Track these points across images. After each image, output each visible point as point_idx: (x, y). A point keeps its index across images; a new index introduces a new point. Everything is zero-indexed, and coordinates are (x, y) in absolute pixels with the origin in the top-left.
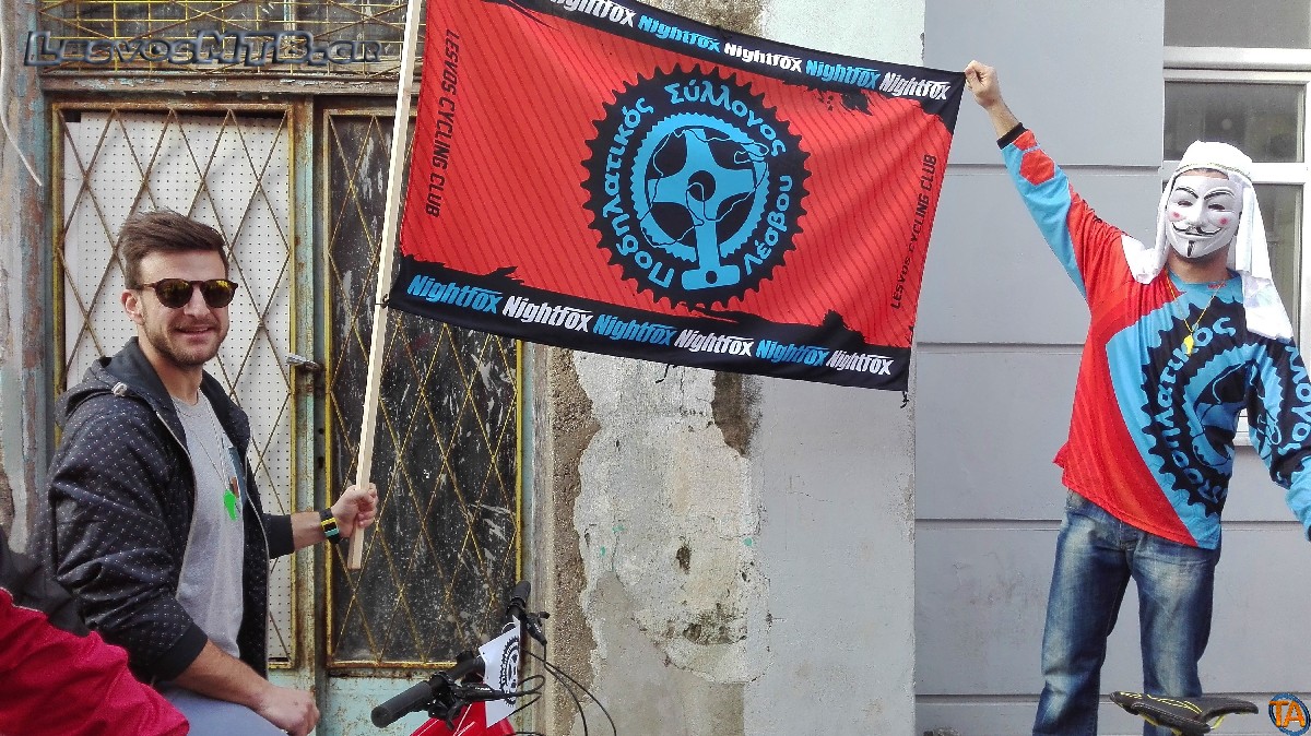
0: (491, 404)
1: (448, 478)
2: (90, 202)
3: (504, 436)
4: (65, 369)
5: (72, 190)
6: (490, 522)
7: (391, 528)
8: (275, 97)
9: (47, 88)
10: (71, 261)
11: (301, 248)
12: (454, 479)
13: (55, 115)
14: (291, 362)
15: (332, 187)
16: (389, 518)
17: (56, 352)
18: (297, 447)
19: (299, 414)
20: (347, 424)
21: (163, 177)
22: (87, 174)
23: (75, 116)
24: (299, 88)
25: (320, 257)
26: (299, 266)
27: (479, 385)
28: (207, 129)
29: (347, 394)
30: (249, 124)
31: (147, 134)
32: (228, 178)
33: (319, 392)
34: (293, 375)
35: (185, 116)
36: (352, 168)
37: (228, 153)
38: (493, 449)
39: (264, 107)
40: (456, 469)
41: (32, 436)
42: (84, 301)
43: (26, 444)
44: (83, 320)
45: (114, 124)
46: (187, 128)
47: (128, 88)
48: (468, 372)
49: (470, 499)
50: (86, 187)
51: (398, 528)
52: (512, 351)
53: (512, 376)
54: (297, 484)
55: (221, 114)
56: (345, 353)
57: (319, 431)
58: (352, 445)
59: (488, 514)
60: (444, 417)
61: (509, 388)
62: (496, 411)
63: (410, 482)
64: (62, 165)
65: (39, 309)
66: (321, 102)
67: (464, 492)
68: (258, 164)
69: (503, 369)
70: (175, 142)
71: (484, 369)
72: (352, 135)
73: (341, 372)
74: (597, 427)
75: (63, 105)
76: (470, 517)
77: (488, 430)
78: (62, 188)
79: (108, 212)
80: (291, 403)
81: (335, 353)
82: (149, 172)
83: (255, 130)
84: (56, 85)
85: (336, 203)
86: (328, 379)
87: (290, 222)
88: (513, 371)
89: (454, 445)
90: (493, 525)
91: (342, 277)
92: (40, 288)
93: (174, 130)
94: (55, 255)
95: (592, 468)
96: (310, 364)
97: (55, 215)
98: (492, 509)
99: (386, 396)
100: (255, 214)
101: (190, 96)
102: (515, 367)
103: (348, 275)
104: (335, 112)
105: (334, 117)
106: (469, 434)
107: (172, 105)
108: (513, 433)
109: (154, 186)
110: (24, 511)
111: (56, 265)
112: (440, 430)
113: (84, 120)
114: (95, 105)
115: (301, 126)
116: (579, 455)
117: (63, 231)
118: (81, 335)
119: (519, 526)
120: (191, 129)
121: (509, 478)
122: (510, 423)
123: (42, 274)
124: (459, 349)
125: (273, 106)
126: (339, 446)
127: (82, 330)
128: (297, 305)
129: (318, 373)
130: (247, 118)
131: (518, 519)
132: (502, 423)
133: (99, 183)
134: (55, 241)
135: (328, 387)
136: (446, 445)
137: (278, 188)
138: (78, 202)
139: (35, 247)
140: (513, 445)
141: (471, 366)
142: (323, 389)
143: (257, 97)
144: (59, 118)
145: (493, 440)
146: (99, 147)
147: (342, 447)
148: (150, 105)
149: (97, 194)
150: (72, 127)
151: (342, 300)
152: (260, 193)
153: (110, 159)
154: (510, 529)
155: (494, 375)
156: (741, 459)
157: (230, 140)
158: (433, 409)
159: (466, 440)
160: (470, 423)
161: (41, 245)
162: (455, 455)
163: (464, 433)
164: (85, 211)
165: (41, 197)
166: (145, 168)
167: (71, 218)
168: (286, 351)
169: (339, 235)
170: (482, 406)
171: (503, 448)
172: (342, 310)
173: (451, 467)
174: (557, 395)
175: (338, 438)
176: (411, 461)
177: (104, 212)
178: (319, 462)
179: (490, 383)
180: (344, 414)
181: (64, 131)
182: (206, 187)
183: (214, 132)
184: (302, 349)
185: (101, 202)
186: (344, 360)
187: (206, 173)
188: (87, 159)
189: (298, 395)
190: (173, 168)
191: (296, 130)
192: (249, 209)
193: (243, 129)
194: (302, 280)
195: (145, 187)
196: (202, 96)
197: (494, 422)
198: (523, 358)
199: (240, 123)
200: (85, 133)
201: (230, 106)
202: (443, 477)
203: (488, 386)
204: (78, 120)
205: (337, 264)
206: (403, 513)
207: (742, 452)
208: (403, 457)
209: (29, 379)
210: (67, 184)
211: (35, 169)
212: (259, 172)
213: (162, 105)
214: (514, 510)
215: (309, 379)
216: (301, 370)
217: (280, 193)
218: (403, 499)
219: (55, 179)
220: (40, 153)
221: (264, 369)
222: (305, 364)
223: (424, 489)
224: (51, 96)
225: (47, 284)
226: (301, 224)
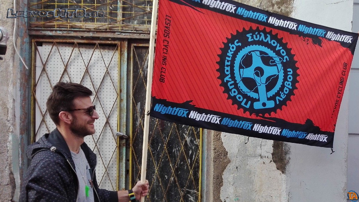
0: (190, 152)
1: (174, 179)
2: (45, 75)
3: (195, 164)
4: (35, 135)
5: (39, 71)
6: (189, 195)
7: (153, 196)
8: (114, 39)
9: (30, 34)
10: (38, 96)
11: (122, 94)
12: (176, 179)
13: (33, 44)
14: (117, 135)
15: (134, 72)
16: (152, 193)
17: (32, 129)
18: (119, 166)
19: (120, 154)
20: (138, 158)
21: (72, 67)
22: (44, 65)
23: (41, 44)
24: (123, 36)
25: (129, 97)
26: (121, 100)
27: (186, 144)
28: (87, 50)
29: (138, 147)
30: (104, 49)
31: (67, 51)
32: (96, 68)
33: (128, 146)
34: (118, 139)
35: (80, 45)
36: (141, 65)
37: (96, 58)
38: (191, 169)
39: (110, 42)
40: (177, 175)
41: (23, 160)
42: (42, 110)
43: (20, 162)
44: (42, 118)
45: (55, 47)
46: (81, 49)
47: (60, 35)
48: (182, 140)
49: (182, 186)
50: (44, 70)
51: (155, 196)
52: (198, 133)
53: (199, 142)
54: (119, 180)
55: (94, 45)
56: (137, 132)
57: (127, 160)
58: (139, 166)
59: (189, 192)
60: (173, 156)
61: (197, 147)
62: (192, 154)
63: (160, 180)
64: (35, 62)
65: (26, 113)
66: (130, 41)
67: (180, 184)
68: (107, 63)
69: (195, 139)
70: (77, 54)
71: (188, 139)
72: (141, 53)
73: (136, 139)
74: (229, 161)
75: (36, 40)
76: (182, 194)
77: (189, 162)
78: (35, 70)
79: (51, 79)
80: (117, 150)
81: (134, 132)
82: (67, 65)
83: (106, 51)
84: (34, 33)
85: (135, 78)
86: (131, 142)
87: (118, 84)
88: (199, 140)
89: (176, 167)
90: (191, 197)
91: (137, 104)
92: (26, 106)
93: (76, 50)
94: (32, 94)
95: (228, 176)
96: (125, 136)
97: (32, 79)
98: (190, 190)
99: (152, 148)
100: (105, 81)
101: (82, 38)
102: (199, 139)
103: (139, 104)
104: (135, 45)
105: (135, 47)
106: (182, 163)
107: (76, 41)
108: (198, 163)
109: (69, 70)
110: (19, 186)
111: (32, 98)
112: (171, 161)
113: (44, 46)
114: (47, 40)
115: (123, 50)
116: (223, 171)
117: (35, 85)
118: (41, 123)
119: (200, 197)
120: (83, 50)
121: (197, 180)
122: (197, 159)
123: (27, 101)
124: (179, 132)
125: (113, 42)
126: (135, 166)
127: (42, 122)
128: (120, 114)
129: (128, 139)
130: (103, 46)
131: (200, 195)
132: (195, 158)
133: (49, 69)
134: (32, 89)
135: (131, 144)
136: (174, 167)
137: (114, 72)
138: (41, 75)
139: (25, 91)
140: (198, 167)
141: (183, 138)
142: (129, 145)
143: (107, 39)
144: (35, 44)
145: (191, 165)
146: (49, 55)
147: (136, 166)
148: (68, 41)
149: (48, 72)
150: (39, 48)
151: (136, 113)
152: (107, 73)
153: (53, 60)
154: (196, 198)
155: (191, 141)
156: (283, 175)
157: (97, 53)
158: (169, 153)
159: (181, 165)
160: (183, 159)
161: (27, 90)
162: (177, 170)
163: (180, 162)
164: (43, 78)
165: (27, 73)
166: (65, 64)
167: (38, 80)
168: (116, 132)
169: (136, 90)
170: (187, 153)
171: (195, 168)
172: (137, 116)
173: (175, 175)
174: (215, 149)
175: (134, 163)
176: (161, 172)
177: (50, 79)
178: (127, 172)
179: (190, 145)
180: (136, 154)
181: (36, 49)
182: (88, 70)
183: (91, 51)
184: (122, 130)
185: (49, 76)
186: (137, 134)
187: (88, 66)
188: (44, 60)
189: (120, 147)
190: (76, 64)
191: (121, 51)
192: (103, 79)
193: (102, 50)
194: (122, 105)
195: (65, 70)
196: (87, 38)
197: (191, 159)
198: (202, 135)
199: (100, 48)
200: (44, 50)
201: (97, 42)
202: (172, 179)
203: (189, 145)
204: (41, 45)
205: (135, 100)
206: (157, 191)
207: (283, 172)
208: (157, 171)
209: (22, 138)
210: (37, 68)
211: (26, 63)
212: (107, 66)
213: (72, 41)
214: (198, 191)
215: (124, 141)
216: (121, 138)
217: (115, 74)
218: (158, 186)
219: (32, 66)
220: (27, 57)
221: (108, 137)
222: (123, 135)
223: (165, 182)
224: (32, 37)
225: (29, 104)
226: (122, 85)
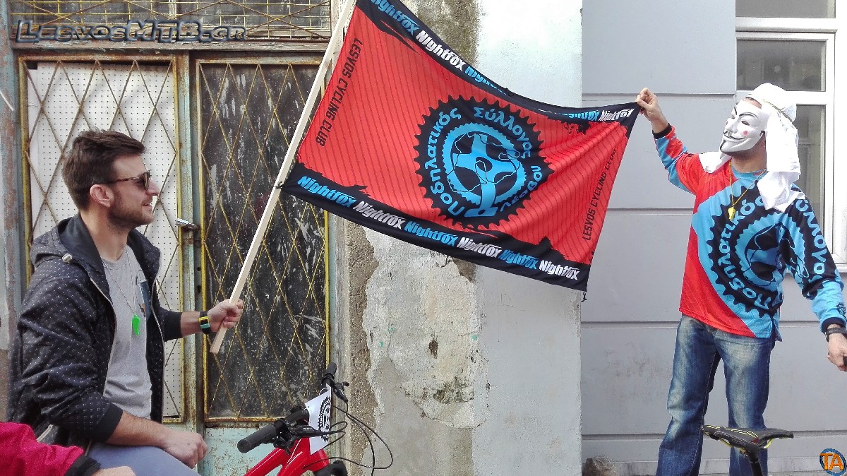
0: (309, 250)
1: (282, 298)
2: (45, 122)
3: (317, 271)
4: (32, 230)
5: (33, 114)
6: (309, 326)
7: (246, 331)
8: (165, 52)
9: (14, 47)
10: (34, 159)
11: (183, 150)
12: (285, 298)
13: (21, 65)
14: (178, 224)
15: (203, 110)
16: (244, 323)
17: (26, 218)
18: (183, 279)
19: (184, 257)
20: (216, 265)
21: (93, 105)
22: (43, 103)
23: (34, 65)
24: (180, 46)
25: (195, 156)
26: (182, 162)
27: (300, 238)
28: (118, 74)
29: (215, 245)
30: (147, 70)
31: (82, 77)
32: (135, 105)
33: (197, 244)
34: (180, 233)
35: (105, 64)
36: (215, 98)
37: (135, 88)
38: (311, 280)
39: (157, 58)
40: (288, 293)
41: (12, 273)
42: (43, 186)
43: (8, 279)
44: (43, 198)
45: (60, 70)
46: (107, 73)
47: (69, 47)
48: (293, 230)
49: (296, 312)
50: (42, 111)
51: (249, 331)
52: (321, 215)
53: (322, 232)
54: (183, 304)
55: (129, 63)
56: (213, 218)
57: (198, 269)
58: (219, 277)
59: (308, 321)
60: (278, 259)
61: (320, 240)
62: (312, 254)
63: (257, 301)
64: (27, 98)
65: (14, 191)
66: (194, 55)
67: (292, 307)
68: (154, 96)
69: (316, 228)
70: (99, 82)
71: (304, 228)
72: (215, 77)
73: (211, 230)
74: (377, 264)
75: (25, 58)
76: (296, 324)
77: (307, 268)
78: (27, 112)
79: (57, 127)
80: (179, 250)
81: (207, 219)
82: (83, 101)
83: (152, 73)
84: (20, 46)
85: (205, 121)
86: (202, 236)
87: (175, 134)
88: (322, 229)
89: (285, 277)
90: (311, 329)
91: (210, 169)
92: (14, 178)
93: (98, 74)
94: (23, 156)
95: (374, 291)
96: (191, 226)
97: (22, 129)
98: (310, 318)
99: (240, 245)
100: (152, 128)
101: (108, 52)
102: (323, 226)
103: (214, 167)
104: (203, 61)
105: (203, 65)
106: (294, 270)
107: (97, 58)
108: (323, 269)
109: (86, 110)
110: (7, 321)
111: (24, 163)
112: (275, 268)
113: (40, 68)
114: (47, 58)
115: (181, 71)
116: (366, 282)
117: (28, 141)
118: (41, 208)
119: (327, 329)
120: (110, 73)
121: (321, 298)
122: (321, 262)
123: (15, 170)
124: (287, 215)
125: (164, 58)
126: (211, 279)
127: (42, 205)
128: (182, 187)
129: (196, 231)
130: (146, 65)
131: (327, 324)
132: (316, 263)
133: (51, 109)
134: (23, 146)
135: (203, 240)
136: (280, 277)
137: (167, 111)
138: (37, 121)
139: (11, 151)
140: (323, 276)
141: (294, 226)
142: (200, 241)
143: (152, 52)
144: (24, 67)
145: (310, 273)
146: (50, 85)
147: (213, 279)
148: (83, 57)
149: (50, 116)
150: (32, 72)
151: (210, 184)
152: (156, 114)
153: (57, 93)
154: (322, 331)
155: (310, 231)
156: (471, 284)
157: (135, 80)
158: (271, 254)
159: (292, 274)
160: (295, 263)
161: (14, 149)
162: (285, 283)
163: (292, 269)
164: (43, 127)
165: (13, 118)
166: (80, 100)
167: (34, 129)
168: (175, 217)
169: (208, 142)
170: (303, 253)
171: (317, 278)
172: (211, 190)
173: (284, 291)
174: (351, 244)
175: (210, 273)
176: (258, 288)
177: (55, 127)
178: (198, 289)
179: (308, 237)
180: (213, 257)
181: (27, 74)
182: (120, 110)
183: (125, 75)
184: (185, 216)
185: (53, 121)
186: (213, 223)
187: (120, 102)
188: (42, 94)
189: (183, 246)
190: (98, 99)
191: (178, 74)
192: (149, 125)
193: (144, 73)
194: (184, 169)
195: (81, 111)
196: (116, 52)
197: (310, 261)
198: (328, 220)
199: (141, 69)
200: (42, 76)
201: (136, 58)
202: (278, 298)
203: (306, 239)
204: (35, 68)
205: (207, 160)
206: (252, 321)
207: (470, 280)
208: (252, 285)
209: (9, 236)
210: (30, 109)
211: (9, 100)
212: (155, 101)
213: (90, 57)
214: (324, 318)
215: (191, 235)
216: (185, 229)
217: (169, 114)
218: (253, 312)
219: (22, 106)
220: (12, 90)
221: (161, 229)
222: (188, 225)
223: (266, 305)
224: (18, 52)
225: (20, 175)
226: (183, 135)
